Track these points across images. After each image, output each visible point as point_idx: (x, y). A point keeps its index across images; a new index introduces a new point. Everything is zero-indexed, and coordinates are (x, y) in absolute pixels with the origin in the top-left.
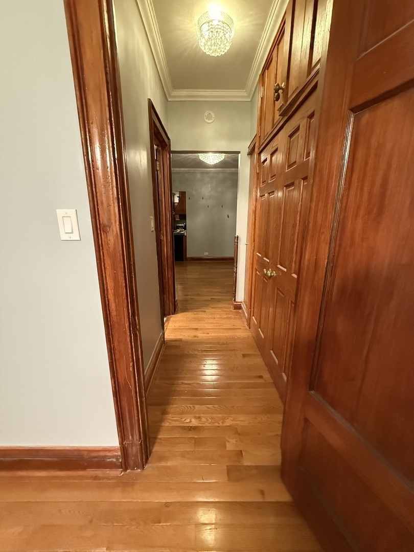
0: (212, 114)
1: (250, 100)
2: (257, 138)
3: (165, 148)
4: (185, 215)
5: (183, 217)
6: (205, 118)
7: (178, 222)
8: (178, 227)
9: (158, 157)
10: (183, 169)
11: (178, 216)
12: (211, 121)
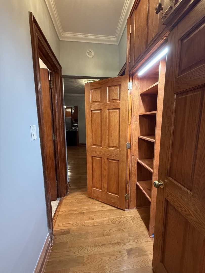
0: (92, 51)
1: (118, 44)
2: (128, 64)
3: (57, 72)
4: (78, 119)
5: (77, 121)
6: (87, 54)
7: (74, 123)
8: (74, 126)
9: (51, 78)
10: (76, 94)
11: (74, 120)
12: (91, 56)
